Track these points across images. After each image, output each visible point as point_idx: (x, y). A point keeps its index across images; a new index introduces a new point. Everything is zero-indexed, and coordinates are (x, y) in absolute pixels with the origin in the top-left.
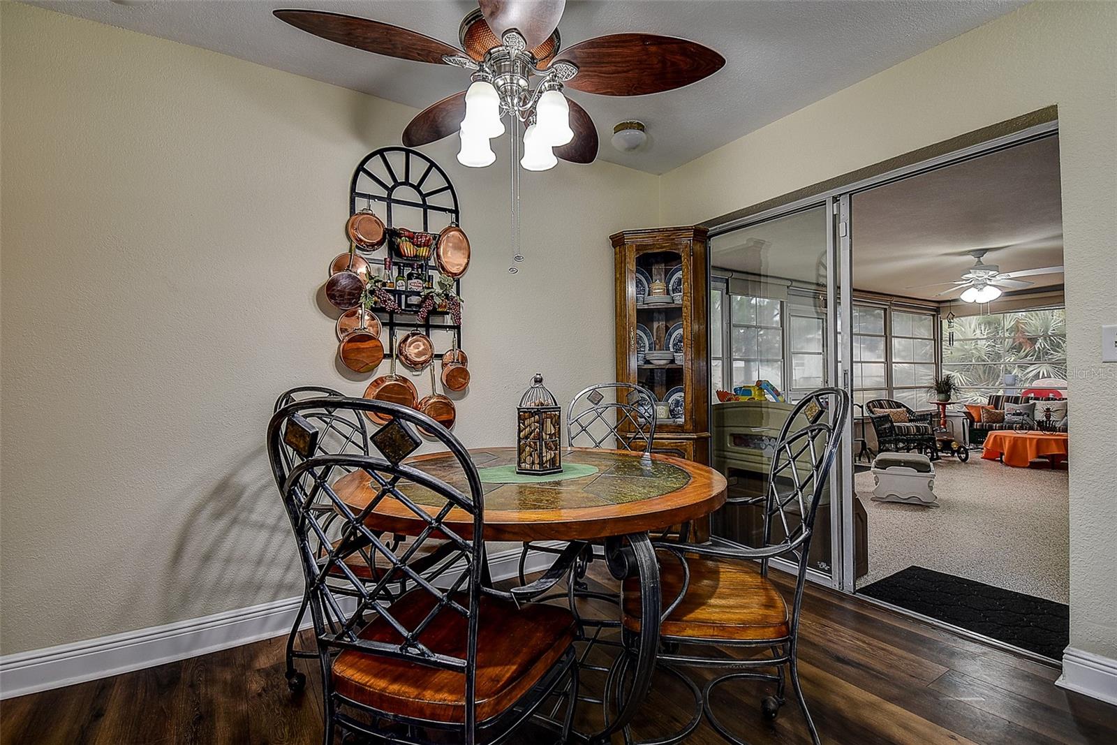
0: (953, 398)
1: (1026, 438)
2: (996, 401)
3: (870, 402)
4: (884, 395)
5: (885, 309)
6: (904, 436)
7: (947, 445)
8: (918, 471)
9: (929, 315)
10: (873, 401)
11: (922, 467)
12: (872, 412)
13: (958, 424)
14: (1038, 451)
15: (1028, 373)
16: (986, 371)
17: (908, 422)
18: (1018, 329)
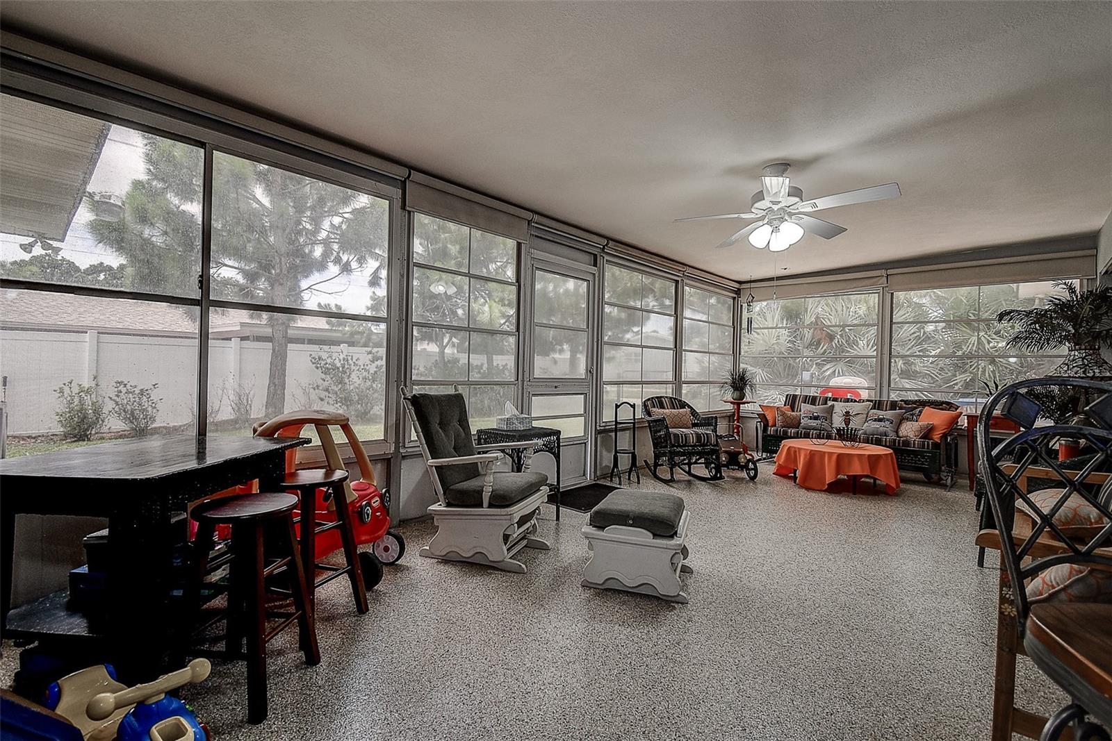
0: (748, 398)
1: (824, 452)
2: (792, 401)
3: (649, 400)
4: (667, 391)
5: (677, 282)
6: (681, 447)
7: (733, 459)
8: (655, 536)
9: (728, 296)
10: (652, 398)
11: (663, 527)
12: (649, 414)
13: (753, 427)
14: (838, 469)
15: (824, 371)
16: (785, 365)
17: (689, 428)
18: (817, 325)
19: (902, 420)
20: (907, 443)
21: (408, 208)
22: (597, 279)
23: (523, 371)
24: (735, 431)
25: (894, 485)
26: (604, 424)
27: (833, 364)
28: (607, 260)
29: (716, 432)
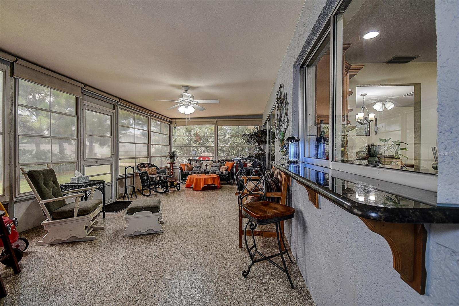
0: (176, 160)
1: (201, 178)
2: (190, 162)
4: (146, 161)
5: (148, 118)
6: (153, 182)
7: (172, 184)
8: (153, 212)
9: (167, 124)
10: (140, 164)
11: (155, 209)
12: (139, 170)
13: (177, 172)
14: (205, 183)
15: (199, 150)
16: (187, 149)
17: (155, 174)
18: (196, 134)
19: (221, 166)
20: (222, 173)
21: (15, 77)
22: (115, 115)
23: (81, 156)
24: (171, 174)
25: (219, 186)
26: (120, 176)
27: (202, 148)
28: (119, 107)
29: (166, 175)
